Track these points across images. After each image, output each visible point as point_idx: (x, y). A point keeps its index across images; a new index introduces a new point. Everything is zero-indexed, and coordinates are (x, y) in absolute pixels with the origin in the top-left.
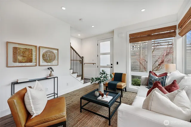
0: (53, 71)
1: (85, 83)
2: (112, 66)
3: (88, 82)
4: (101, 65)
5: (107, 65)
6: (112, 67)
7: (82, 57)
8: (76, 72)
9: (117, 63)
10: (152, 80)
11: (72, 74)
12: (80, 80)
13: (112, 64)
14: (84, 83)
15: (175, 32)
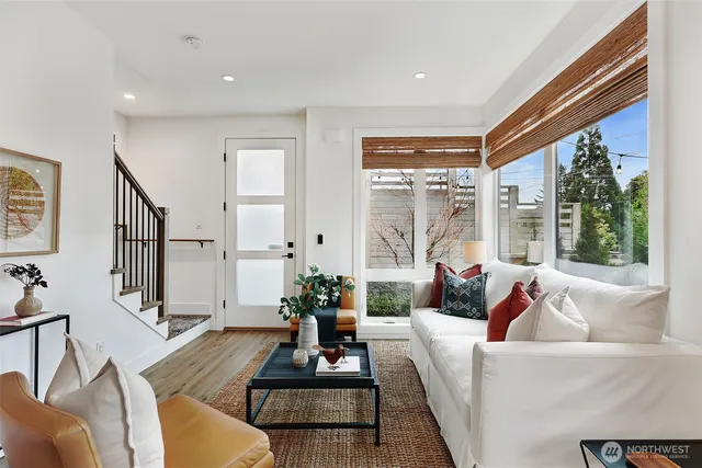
0: (44, 284)
1: (173, 333)
2: (291, 250)
3: (186, 330)
4: (241, 247)
5: (272, 247)
6: (290, 256)
7: (162, 210)
8: (134, 284)
9: (320, 239)
10: (456, 285)
11: (121, 294)
12: (153, 325)
13: (291, 245)
14: (169, 338)
15: (477, 155)
